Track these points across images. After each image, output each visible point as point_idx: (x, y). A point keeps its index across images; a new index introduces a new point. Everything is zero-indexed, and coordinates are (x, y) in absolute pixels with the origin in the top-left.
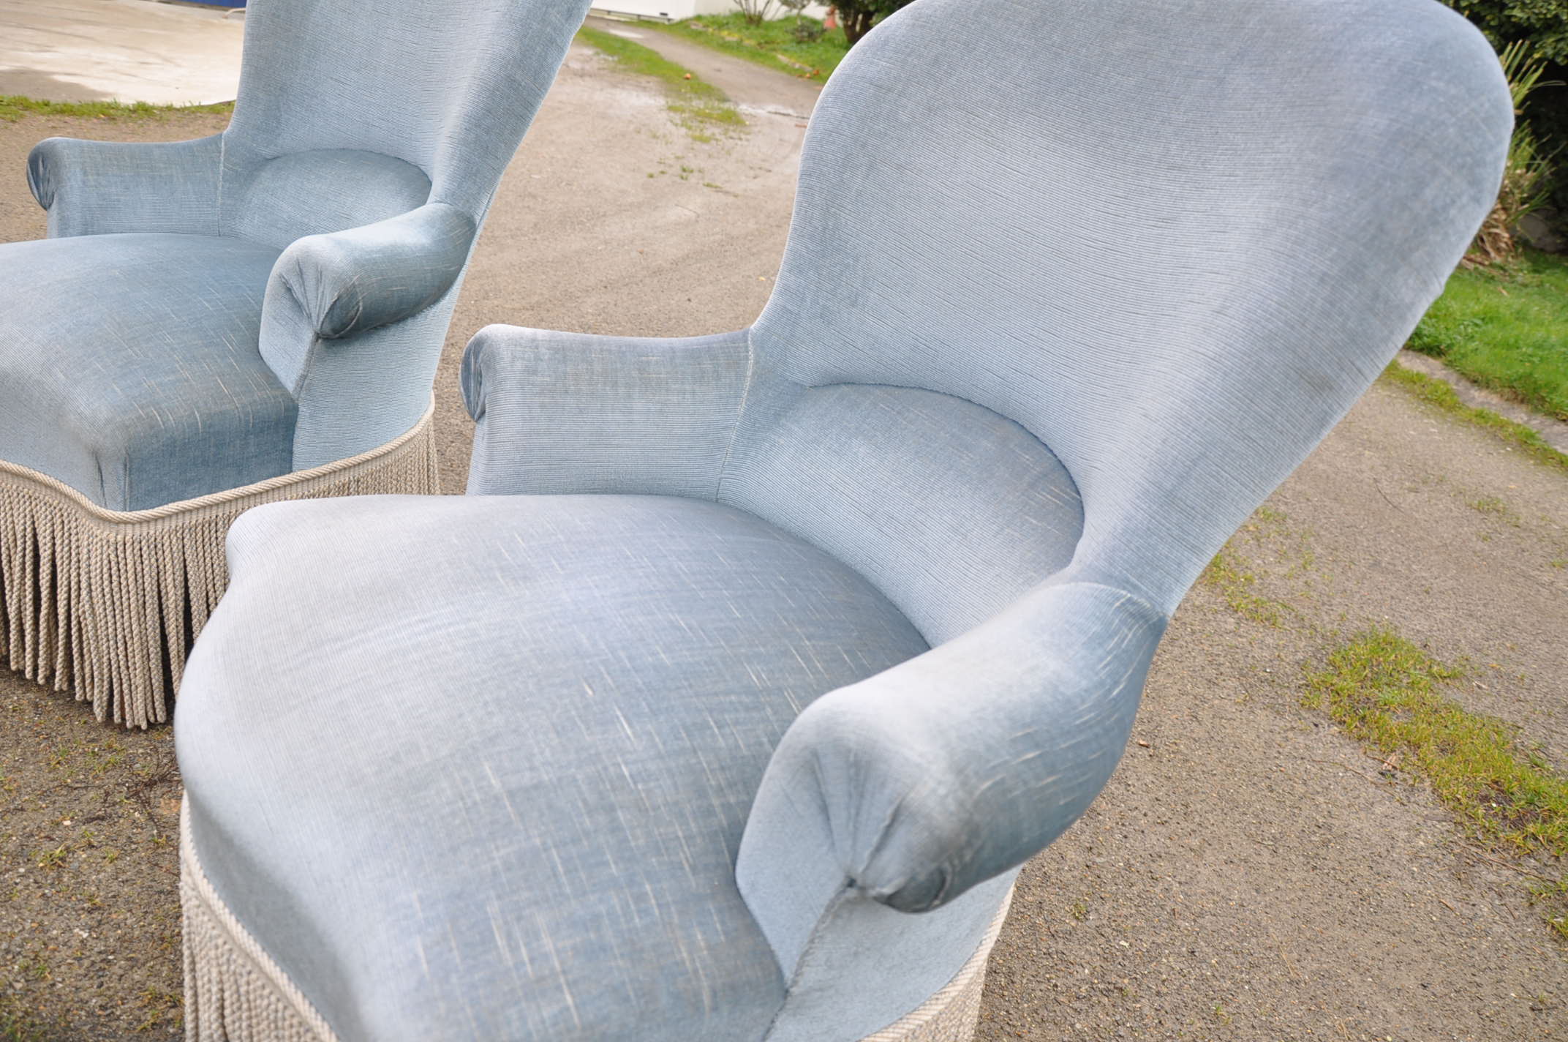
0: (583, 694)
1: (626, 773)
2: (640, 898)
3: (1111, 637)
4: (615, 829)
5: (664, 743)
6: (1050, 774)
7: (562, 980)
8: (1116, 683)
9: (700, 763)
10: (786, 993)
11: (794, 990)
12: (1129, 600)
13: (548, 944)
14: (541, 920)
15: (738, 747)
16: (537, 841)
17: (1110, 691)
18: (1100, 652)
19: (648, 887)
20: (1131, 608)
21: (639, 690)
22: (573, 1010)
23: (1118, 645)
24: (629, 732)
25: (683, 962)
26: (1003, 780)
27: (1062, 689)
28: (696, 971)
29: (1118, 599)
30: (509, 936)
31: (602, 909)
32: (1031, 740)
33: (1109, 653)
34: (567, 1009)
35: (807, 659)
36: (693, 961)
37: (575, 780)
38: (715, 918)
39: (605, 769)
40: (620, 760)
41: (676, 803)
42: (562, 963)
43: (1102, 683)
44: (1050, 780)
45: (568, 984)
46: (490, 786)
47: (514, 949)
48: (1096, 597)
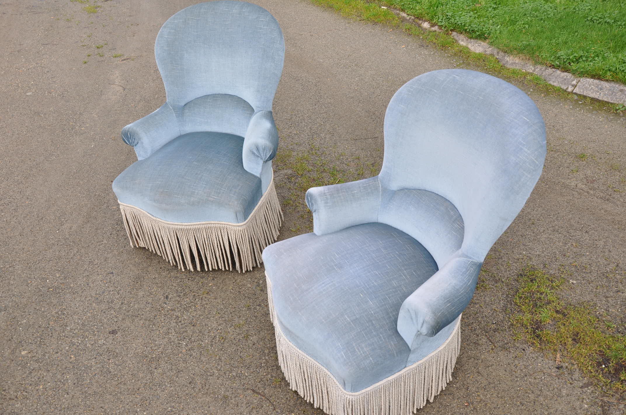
0: (361, 296)
1: (373, 313)
2: (380, 338)
3: (468, 271)
4: (373, 325)
5: (379, 304)
6: (453, 307)
7: (369, 355)
8: (469, 282)
9: (386, 307)
10: (410, 350)
11: (412, 350)
12: (472, 261)
13: (365, 349)
14: (363, 345)
15: (394, 302)
16: (359, 330)
17: (468, 284)
18: (465, 275)
19: (381, 335)
20: (473, 263)
21: (371, 293)
22: (372, 361)
23: (469, 273)
24: (371, 303)
25: (390, 348)
26: (443, 312)
27: (456, 287)
29: (469, 262)
30: (358, 349)
31: (374, 341)
32: (449, 302)
33: (467, 275)
34: (371, 360)
35: (405, 276)
36: (392, 348)
37: (363, 316)
38: (395, 339)
39: (368, 312)
40: (371, 310)
41: (383, 317)
42: (369, 352)
43: (466, 283)
44: (453, 308)
45: (371, 356)
46: (348, 320)
47: (360, 351)
48: (465, 262)
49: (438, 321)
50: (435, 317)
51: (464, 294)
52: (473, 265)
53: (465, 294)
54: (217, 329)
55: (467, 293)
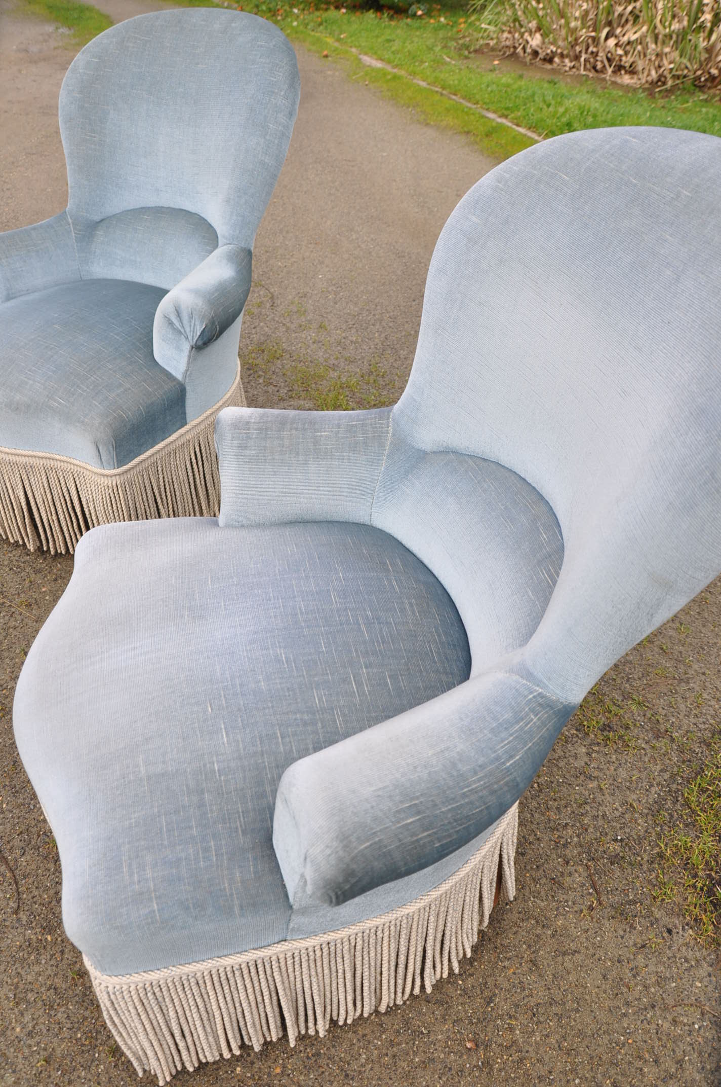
0: (205, 711)
1: (216, 768)
2: (206, 850)
3: (517, 722)
4: (201, 805)
5: (244, 750)
6: (427, 830)
7: (153, 895)
8: (511, 757)
9: (264, 762)
10: (291, 907)
12: (540, 694)
13: (149, 873)
14: (149, 858)
15: (291, 751)
16: (156, 810)
17: (504, 763)
18: (504, 735)
19: (212, 843)
20: (541, 701)
21: (239, 710)
22: (157, 912)
23: (521, 728)
24: (225, 740)
25: (225, 889)
26: (380, 841)
27: (460, 766)
28: (231, 895)
29: (531, 693)
30: (130, 865)
31: (183, 855)
32: (415, 809)
33: (511, 735)
34: (154, 911)
36: (231, 888)
37: (185, 771)
38: (251, 863)
39: (205, 765)
40: (215, 759)
41: (242, 789)
42: (155, 885)
43: (497, 759)
44: (425, 834)
45: (156, 898)
46: (139, 771)
47: (131, 875)
48: (517, 690)
49: (355, 866)
50: (341, 853)
51: (480, 794)
52: (540, 705)
53: (485, 792)
54: (5, 686)
55: (493, 792)
